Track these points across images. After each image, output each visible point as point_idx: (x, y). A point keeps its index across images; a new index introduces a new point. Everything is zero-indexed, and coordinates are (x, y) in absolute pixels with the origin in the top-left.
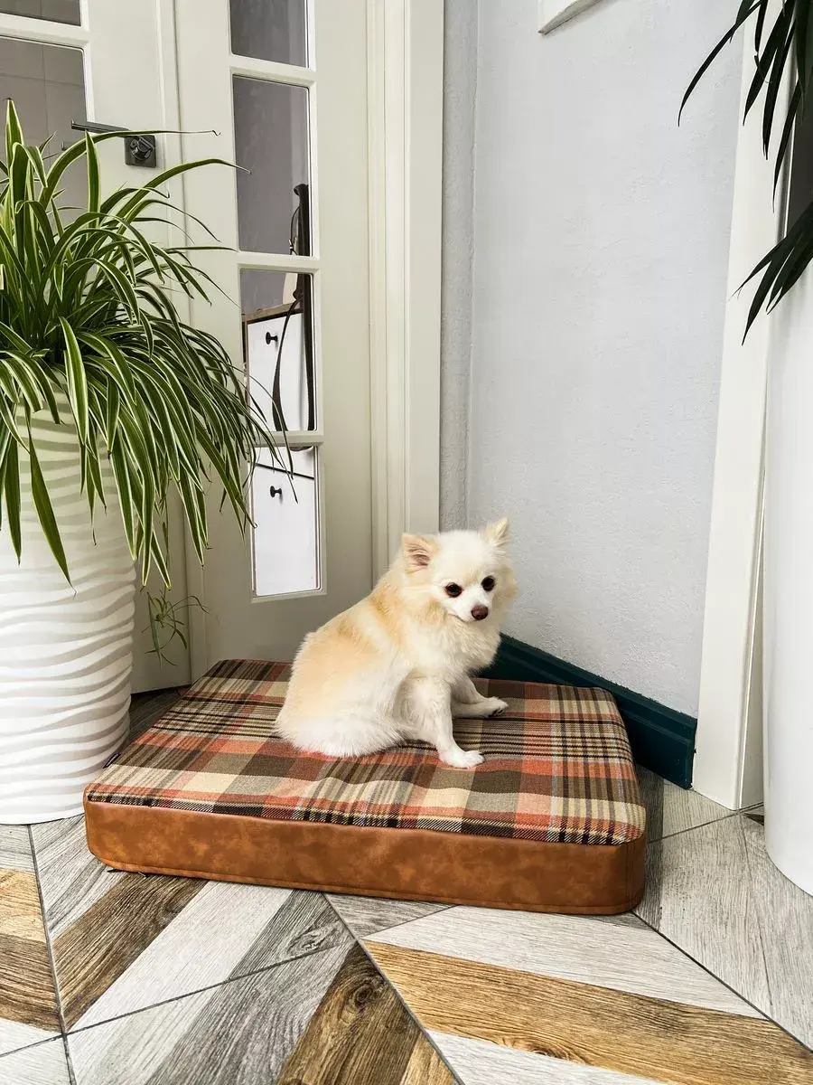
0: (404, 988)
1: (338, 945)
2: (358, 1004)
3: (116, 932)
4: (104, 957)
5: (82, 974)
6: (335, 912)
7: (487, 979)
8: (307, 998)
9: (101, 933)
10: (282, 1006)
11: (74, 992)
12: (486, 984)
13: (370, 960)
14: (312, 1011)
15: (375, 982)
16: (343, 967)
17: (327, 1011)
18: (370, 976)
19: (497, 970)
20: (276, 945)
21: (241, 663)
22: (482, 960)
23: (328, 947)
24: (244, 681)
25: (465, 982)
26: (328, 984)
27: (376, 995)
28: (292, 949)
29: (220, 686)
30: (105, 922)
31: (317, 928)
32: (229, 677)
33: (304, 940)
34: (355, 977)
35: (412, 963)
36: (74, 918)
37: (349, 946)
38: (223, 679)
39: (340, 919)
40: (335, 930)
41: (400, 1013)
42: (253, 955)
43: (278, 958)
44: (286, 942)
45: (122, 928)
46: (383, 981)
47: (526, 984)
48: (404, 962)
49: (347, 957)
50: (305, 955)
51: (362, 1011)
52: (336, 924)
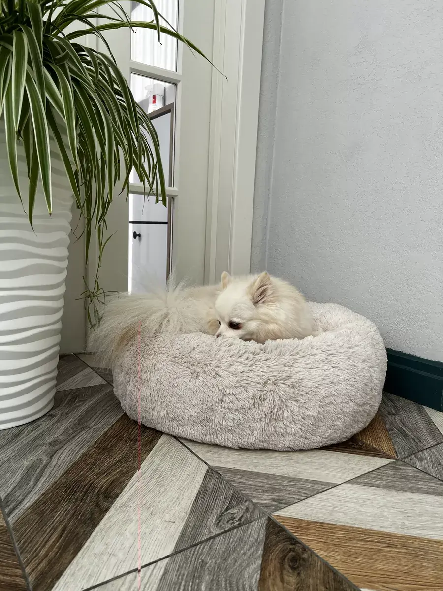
0: (325, 553)
1: (255, 520)
2: (294, 568)
3: (67, 515)
4: (61, 536)
5: (43, 552)
6: (242, 495)
7: (385, 543)
8: (248, 565)
9: (54, 516)
10: (230, 573)
11: (39, 568)
12: (386, 547)
13: (285, 531)
14: (257, 576)
15: (299, 549)
16: (267, 537)
17: (270, 576)
18: (292, 544)
19: (389, 535)
20: (205, 521)
22: (373, 528)
23: (248, 522)
25: (370, 547)
26: (260, 552)
27: (304, 560)
28: (220, 524)
30: (55, 508)
31: (233, 507)
33: (226, 518)
34: (280, 546)
35: (321, 533)
36: (28, 505)
37: (264, 520)
39: (248, 500)
40: (247, 509)
41: (331, 575)
42: (189, 530)
43: (210, 532)
44: (212, 519)
45: (72, 512)
46: (305, 549)
47: (417, 546)
48: (314, 532)
49: (267, 529)
50: (233, 529)
51: (299, 574)
52: (246, 504)
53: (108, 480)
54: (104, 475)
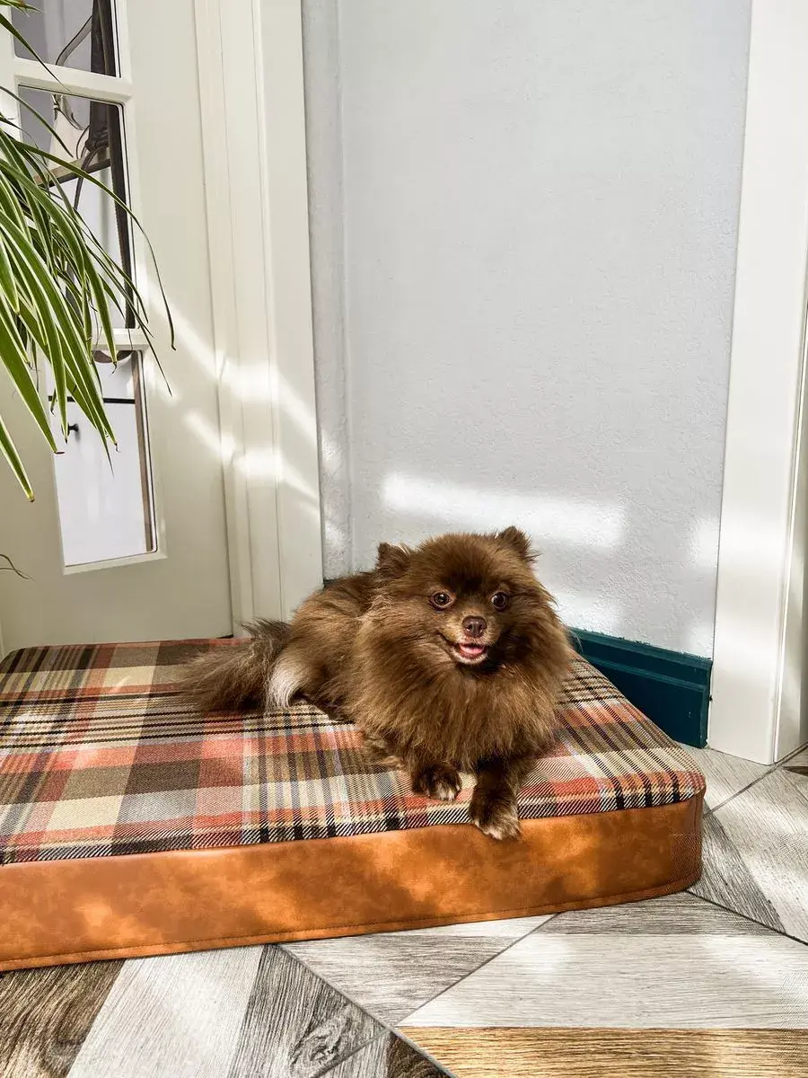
1: (365, 1046)
6: (337, 992)
7: (610, 1051)
12: (613, 1060)
13: (426, 1059)
19: (617, 1034)
20: (267, 1065)
21: (46, 650)
22: (588, 1024)
23: (353, 1051)
24: (60, 672)
28: (297, 1066)
29: (28, 684)
31: (321, 1023)
32: (36, 669)
33: (309, 1048)
35: (491, 1050)
37: (383, 1042)
38: (27, 675)
39: (348, 1002)
40: (349, 1022)
44: (281, 1057)
48: (478, 1050)
49: (390, 1061)
50: (324, 1072)
52: (347, 1011)
53: (59, 1003)
54: (51, 994)
